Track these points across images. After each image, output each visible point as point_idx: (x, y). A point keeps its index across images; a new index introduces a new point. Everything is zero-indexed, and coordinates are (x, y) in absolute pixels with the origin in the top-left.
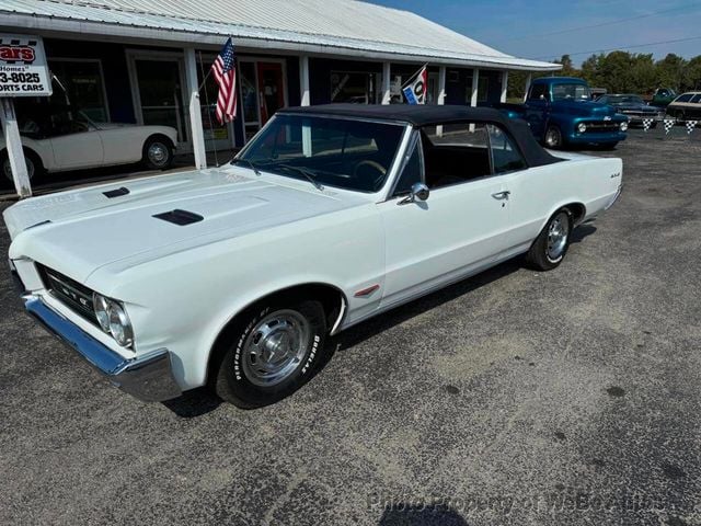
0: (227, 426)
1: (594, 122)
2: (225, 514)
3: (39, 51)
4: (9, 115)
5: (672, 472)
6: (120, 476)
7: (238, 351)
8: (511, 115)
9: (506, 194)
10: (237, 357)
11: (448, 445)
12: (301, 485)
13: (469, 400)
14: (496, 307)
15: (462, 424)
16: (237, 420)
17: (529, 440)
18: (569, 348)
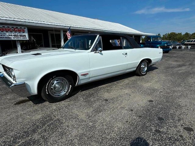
0: (45, 106)
1: (163, 46)
2: (35, 124)
3: (26, 30)
4: (19, 44)
5: (160, 119)
6: (14, 116)
7: (47, 86)
8: (142, 45)
9: (126, 54)
10: (47, 88)
11: (100, 112)
12: (57, 119)
13: (110, 102)
14: (125, 83)
15: (105, 107)
16: (48, 105)
17: (122, 111)
18: (142, 92)
